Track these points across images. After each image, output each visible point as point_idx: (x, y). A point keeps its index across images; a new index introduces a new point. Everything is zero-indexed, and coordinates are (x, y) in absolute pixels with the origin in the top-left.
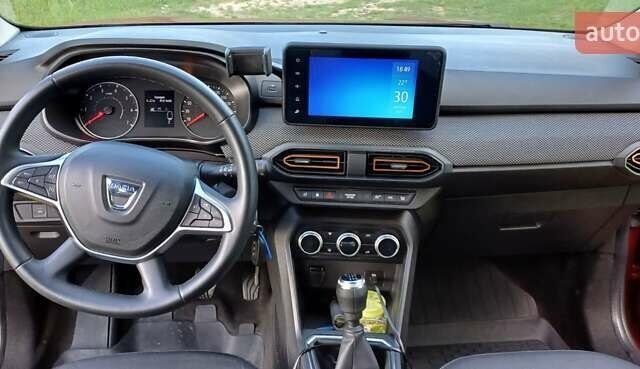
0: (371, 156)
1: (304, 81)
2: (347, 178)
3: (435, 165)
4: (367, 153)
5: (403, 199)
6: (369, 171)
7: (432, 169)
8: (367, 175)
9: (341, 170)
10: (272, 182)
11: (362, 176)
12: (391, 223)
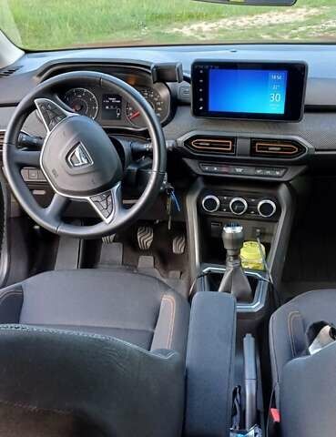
0: (254, 141)
1: (206, 86)
2: (237, 157)
3: (301, 148)
4: (251, 138)
5: (278, 173)
6: (253, 152)
7: (299, 151)
8: (251, 155)
9: (232, 151)
10: (185, 159)
11: (246, 155)
12: (270, 191)
